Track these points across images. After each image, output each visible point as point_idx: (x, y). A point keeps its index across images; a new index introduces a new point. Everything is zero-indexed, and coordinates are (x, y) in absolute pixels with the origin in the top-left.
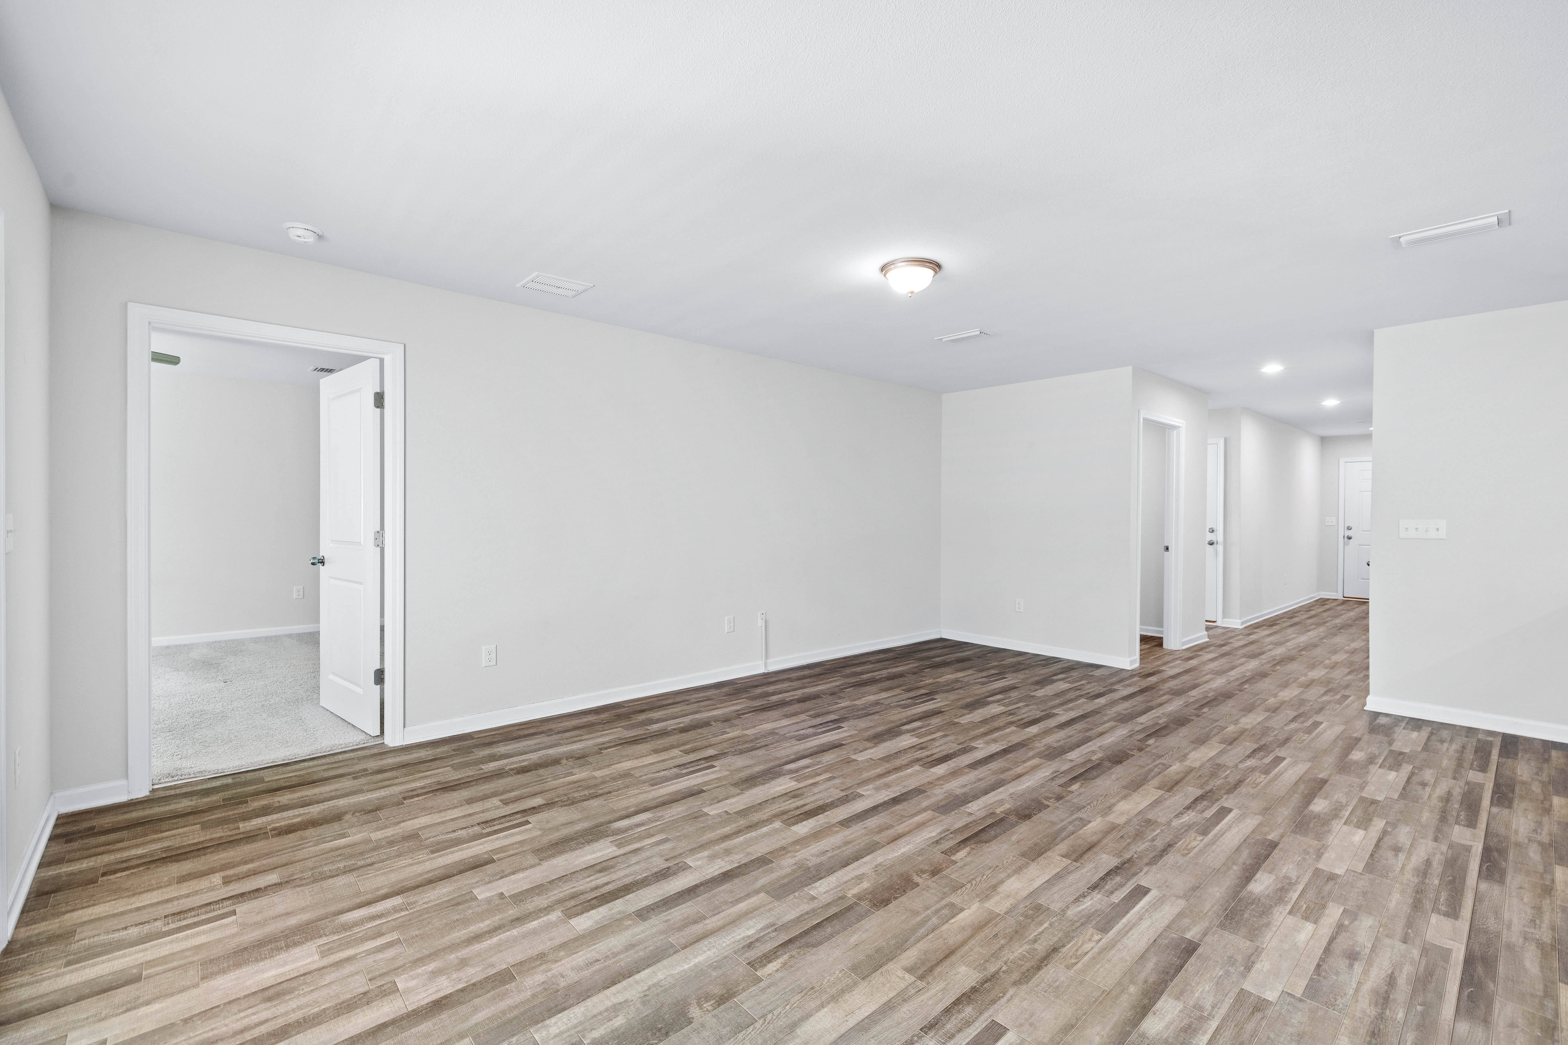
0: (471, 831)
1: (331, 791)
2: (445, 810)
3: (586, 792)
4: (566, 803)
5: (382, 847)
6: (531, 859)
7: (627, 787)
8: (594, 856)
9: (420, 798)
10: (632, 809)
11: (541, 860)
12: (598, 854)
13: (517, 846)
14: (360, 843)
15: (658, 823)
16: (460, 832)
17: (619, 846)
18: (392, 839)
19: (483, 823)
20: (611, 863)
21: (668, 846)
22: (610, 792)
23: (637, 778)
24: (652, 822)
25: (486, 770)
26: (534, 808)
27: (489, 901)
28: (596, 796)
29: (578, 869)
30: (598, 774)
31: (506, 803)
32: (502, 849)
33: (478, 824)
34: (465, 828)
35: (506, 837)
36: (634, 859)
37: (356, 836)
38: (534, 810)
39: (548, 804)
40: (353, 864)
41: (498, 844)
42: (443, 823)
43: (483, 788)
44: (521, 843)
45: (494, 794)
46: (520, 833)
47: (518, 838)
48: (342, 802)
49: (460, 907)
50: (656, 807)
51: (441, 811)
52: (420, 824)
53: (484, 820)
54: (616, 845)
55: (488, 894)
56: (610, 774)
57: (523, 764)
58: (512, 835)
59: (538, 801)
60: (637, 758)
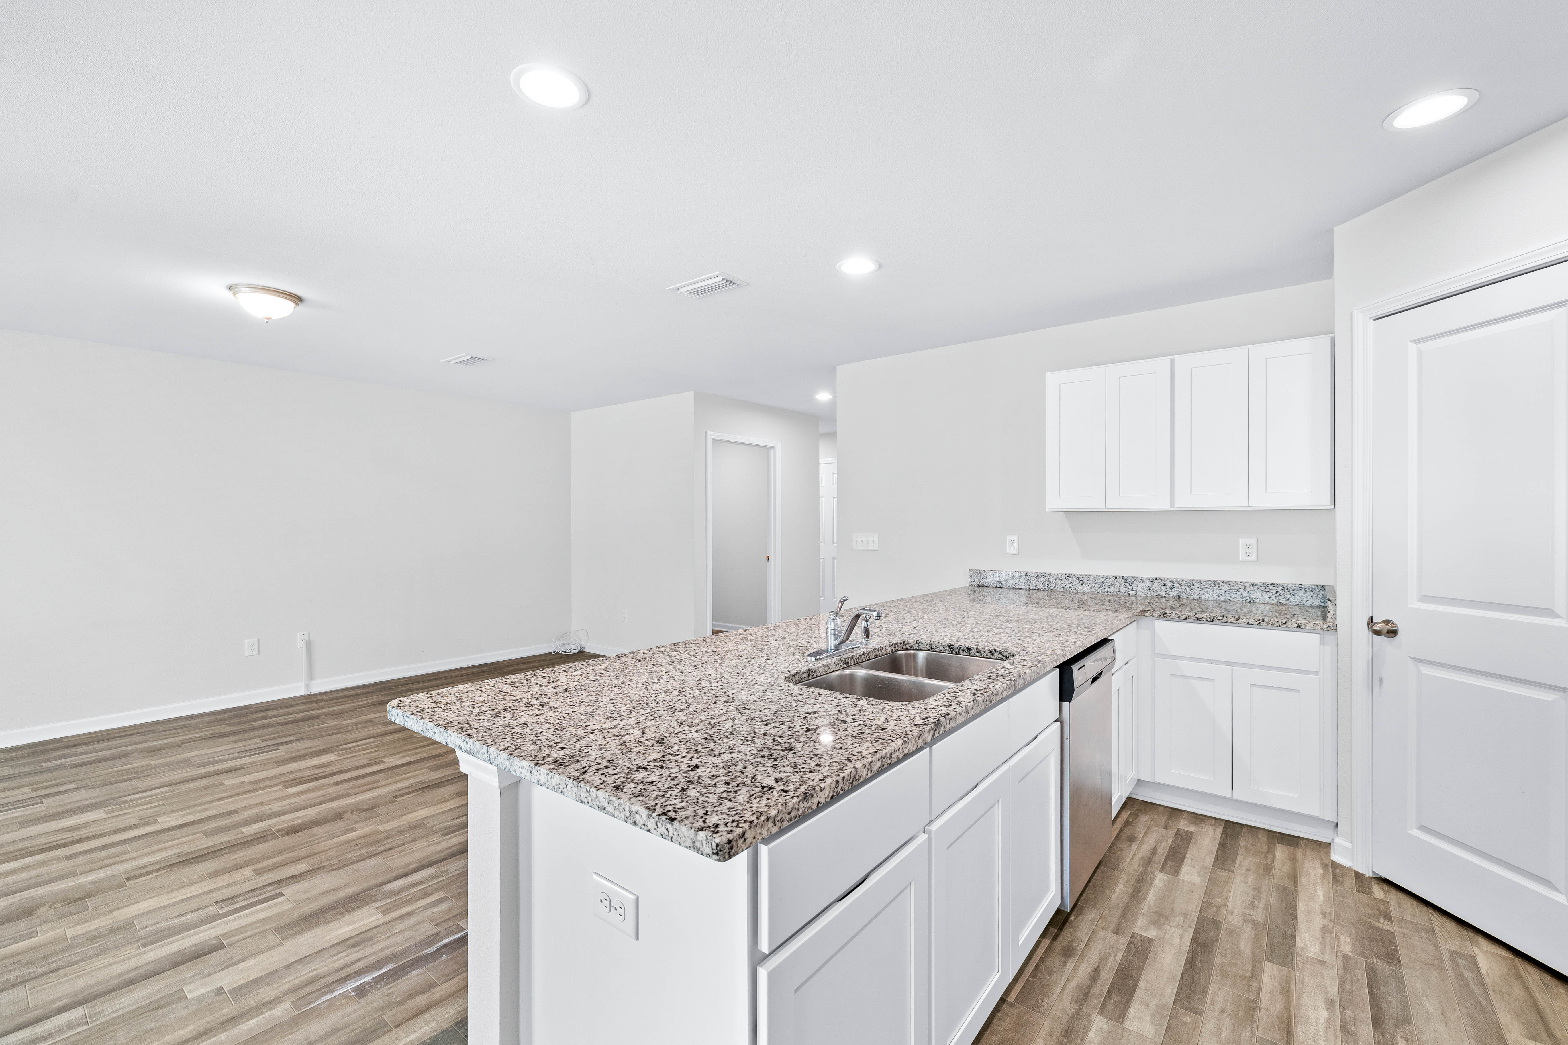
0: (203, 913)
1: (31, 878)
2: (178, 889)
3: (364, 851)
4: (335, 867)
5: (79, 945)
6: (271, 939)
7: (415, 840)
8: (351, 927)
9: (149, 877)
10: (414, 866)
11: (283, 940)
12: (358, 925)
13: (258, 925)
14: (50, 943)
15: (440, 879)
16: (189, 916)
17: (385, 912)
18: (94, 933)
19: (223, 901)
20: (370, 934)
21: (444, 907)
22: (392, 849)
23: (429, 828)
24: (433, 878)
25: (247, 834)
26: (293, 877)
27: (200, 999)
28: (374, 855)
29: (327, 946)
30: (383, 828)
31: (259, 873)
32: (237, 931)
33: (216, 903)
34: (199, 909)
35: (248, 915)
36: (399, 927)
37: (46, 934)
38: (294, 879)
39: (313, 870)
40: (29, 973)
41: (234, 925)
42: (170, 905)
43: (236, 856)
44: (265, 920)
45: (248, 863)
46: (268, 908)
47: (263, 915)
48: (41, 891)
49: (160, 1012)
50: (444, 859)
51: (172, 891)
52: (140, 910)
53: (224, 897)
54: (382, 912)
55: (202, 991)
56: (399, 826)
57: (295, 822)
58: (257, 912)
59: (302, 867)
60: (436, 804)
